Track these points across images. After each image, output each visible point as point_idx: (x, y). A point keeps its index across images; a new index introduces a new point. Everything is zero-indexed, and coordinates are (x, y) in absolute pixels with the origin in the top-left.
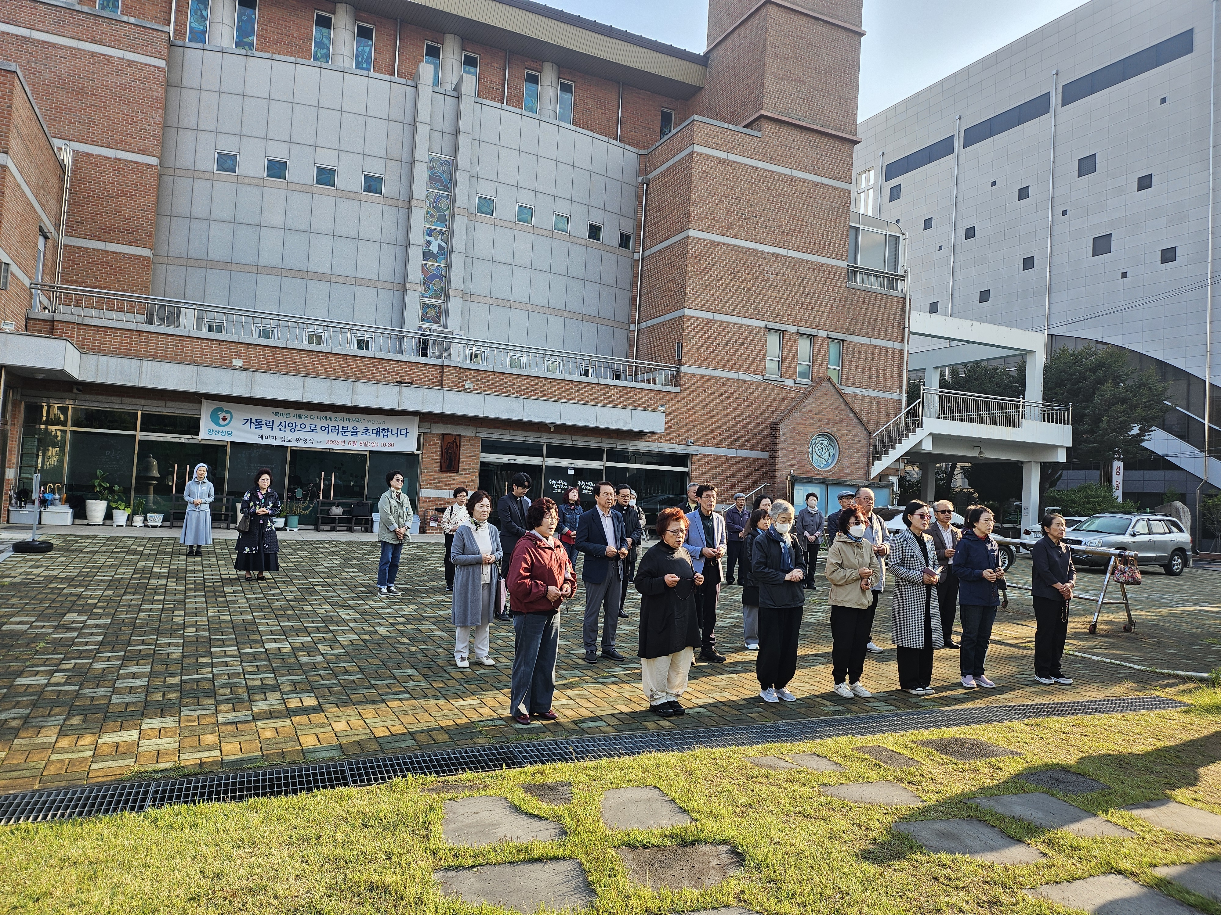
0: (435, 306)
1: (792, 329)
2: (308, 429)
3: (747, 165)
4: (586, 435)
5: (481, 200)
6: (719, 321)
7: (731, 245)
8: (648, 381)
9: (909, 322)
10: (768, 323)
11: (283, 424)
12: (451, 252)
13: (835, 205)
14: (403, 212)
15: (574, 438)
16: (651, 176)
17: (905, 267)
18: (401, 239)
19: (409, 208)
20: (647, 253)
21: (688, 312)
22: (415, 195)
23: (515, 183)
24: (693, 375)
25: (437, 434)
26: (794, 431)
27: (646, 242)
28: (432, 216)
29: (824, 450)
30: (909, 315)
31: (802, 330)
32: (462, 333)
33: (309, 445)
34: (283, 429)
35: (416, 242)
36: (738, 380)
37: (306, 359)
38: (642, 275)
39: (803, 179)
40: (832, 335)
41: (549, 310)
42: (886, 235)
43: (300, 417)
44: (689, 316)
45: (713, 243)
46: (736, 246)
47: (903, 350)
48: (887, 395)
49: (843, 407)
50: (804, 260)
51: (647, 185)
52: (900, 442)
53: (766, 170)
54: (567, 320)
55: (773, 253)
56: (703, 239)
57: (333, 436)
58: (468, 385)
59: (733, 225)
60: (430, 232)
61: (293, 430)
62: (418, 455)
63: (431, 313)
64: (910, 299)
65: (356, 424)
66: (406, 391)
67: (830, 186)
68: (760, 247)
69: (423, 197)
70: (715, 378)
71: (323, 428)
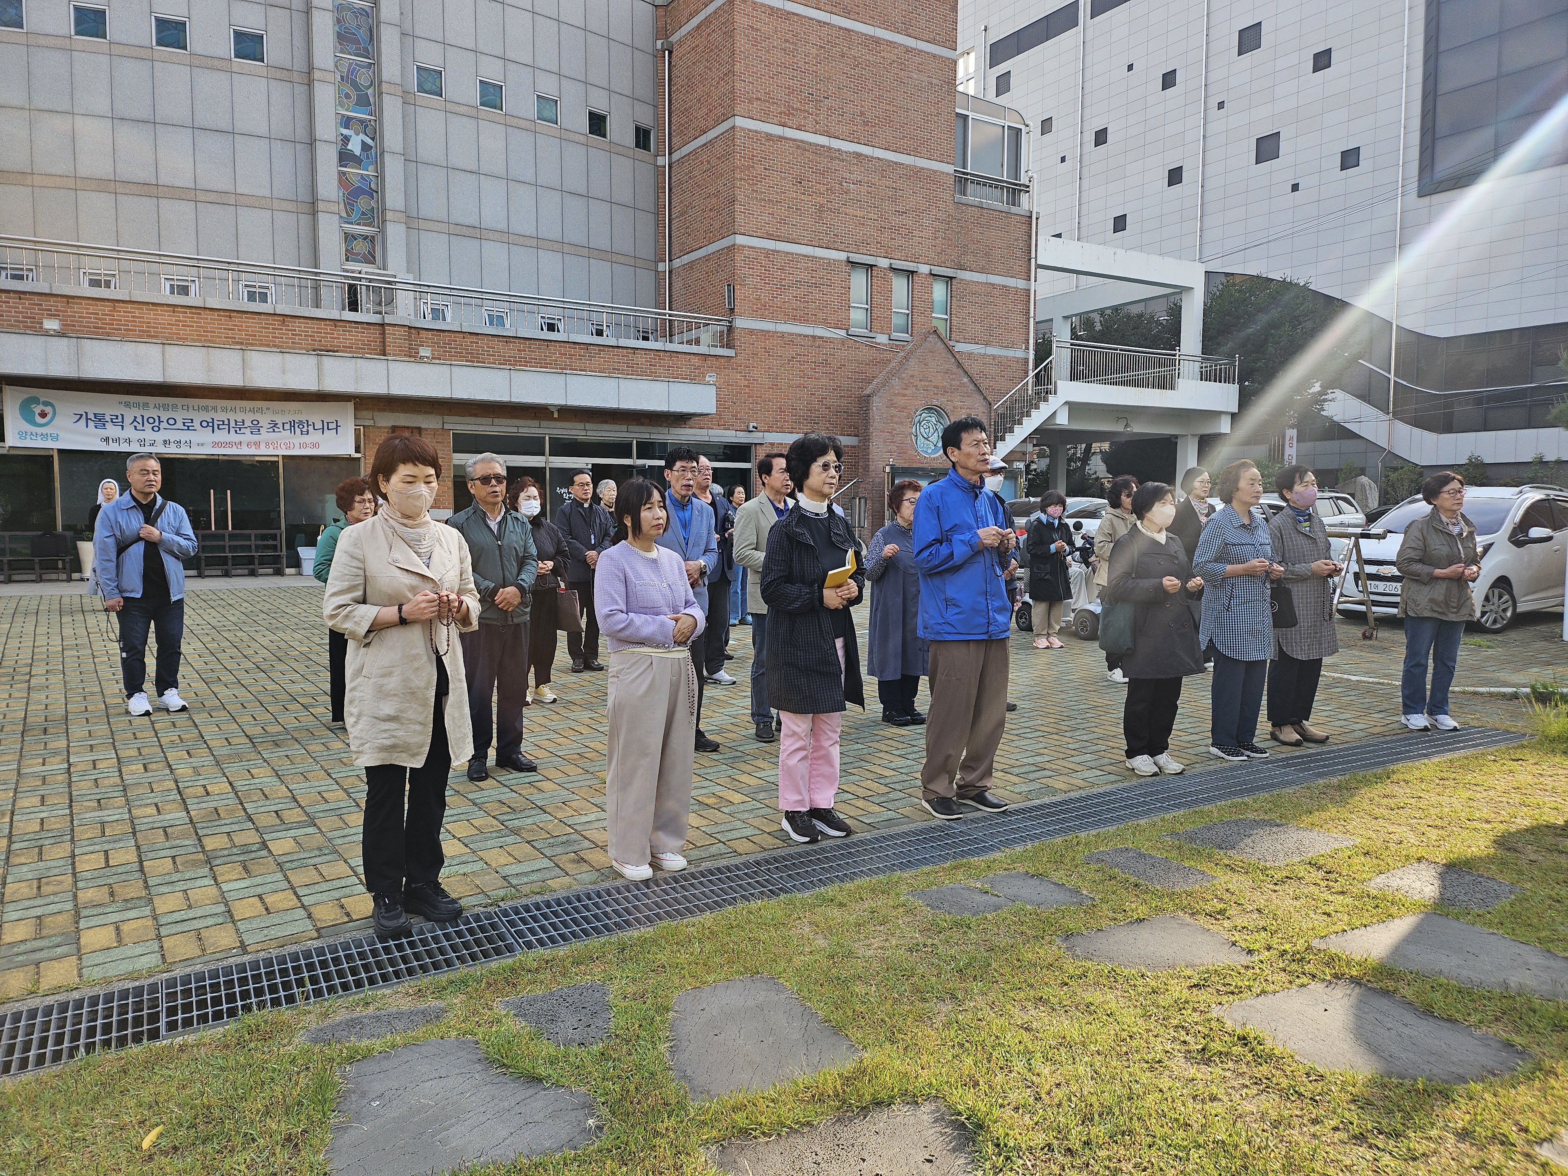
0: (366, 238)
1: (884, 263)
2: (179, 425)
3: (812, 19)
4: (606, 422)
5: (422, 73)
6: (784, 252)
7: (795, 140)
8: (689, 342)
9: (1036, 251)
10: (850, 255)
11: (139, 420)
12: (382, 154)
13: (934, 81)
14: (300, 90)
15: (589, 426)
16: (674, 38)
17: (1030, 173)
18: (301, 133)
19: (310, 84)
20: (676, 156)
21: (740, 240)
22: (318, 62)
23: (472, 46)
24: (752, 332)
25: (385, 428)
26: (892, 405)
27: (674, 140)
28: (348, 96)
29: (931, 430)
30: (1036, 241)
31: (898, 264)
32: (411, 276)
33: (184, 450)
34: (139, 427)
35: (326, 137)
36: (814, 337)
37: (165, 317)
38: (670, 190)
39: (890, 42)
40: (937, 270)
41: (538, 243)
42: (1004, 127)
43: (165, 407)
44: (741, 246)
45: (769, 137)
46: (802, 141)
47: (1029, 290)
48: (1010, 353)
49: (955, 369)
50: (896, 163)
51: (670, 53)
52: (1028, 415)
53: (840, 28)
54: (567, 257)
55: (854, 153)
56: (756, 132)
57: (221, 436)
58: (425, 352)
59: (797, 109)
60: (347, 122)
61: (156, 429)
62: (359, 458)
63: (360, 247)
64: (1037, 219)
65: (258, 416)
66: (328, 362)
67: (928, 53)
68: (836, 144)
69: (330, 65)
70: (783, 335)
71: (205, 424)
